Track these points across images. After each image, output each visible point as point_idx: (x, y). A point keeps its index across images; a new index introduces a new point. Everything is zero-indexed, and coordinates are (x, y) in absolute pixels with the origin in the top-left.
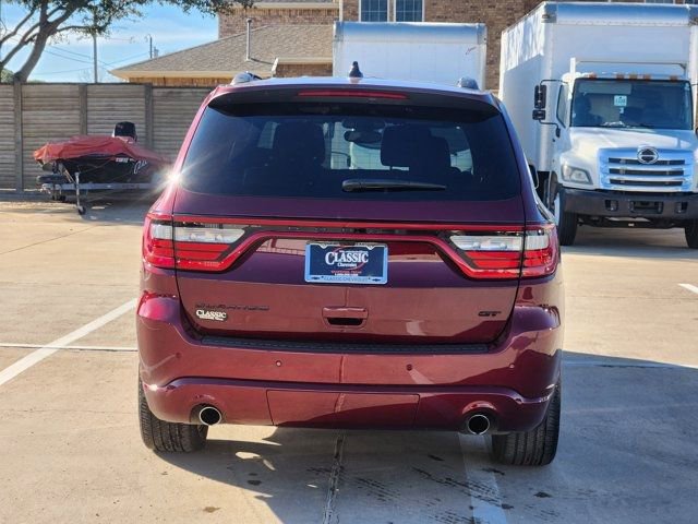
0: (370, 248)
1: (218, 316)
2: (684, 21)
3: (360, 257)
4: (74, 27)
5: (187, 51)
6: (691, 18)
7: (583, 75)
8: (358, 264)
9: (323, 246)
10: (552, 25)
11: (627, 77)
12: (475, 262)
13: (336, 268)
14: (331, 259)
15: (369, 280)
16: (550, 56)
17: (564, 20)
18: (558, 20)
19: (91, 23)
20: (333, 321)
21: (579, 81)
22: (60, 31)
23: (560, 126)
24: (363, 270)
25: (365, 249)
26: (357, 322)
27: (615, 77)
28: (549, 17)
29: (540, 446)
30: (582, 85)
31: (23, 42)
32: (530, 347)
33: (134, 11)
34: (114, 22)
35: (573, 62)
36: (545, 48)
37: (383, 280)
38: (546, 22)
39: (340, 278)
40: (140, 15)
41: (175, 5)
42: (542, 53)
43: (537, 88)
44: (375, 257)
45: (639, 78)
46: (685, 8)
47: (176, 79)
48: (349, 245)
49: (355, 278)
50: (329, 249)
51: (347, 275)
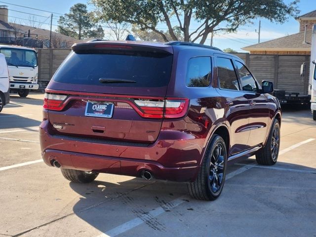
0: (108, 104)
1: (60, 127)
3: (104, 107)
4: (222, 29)
5: (278, 39)
8: (103, 110)
12: (145, 111)
13: (96, 111)
14: (95, 107)
15: (106, 116)
19: (230, 27)
20: (94, 131)
22: (215, 31)
24: (105, 112)
25: (106, 104)
26: (102, 131)
29: (201, 191)
31: (199, 36)
32: (171, 147)
33: (250, 22)
34: (240, 26)
37: (110, 116)
39: (96, 115)
40: (253, 23)
41: (267, 19)
44: (109, 107)
47: (271, 52)
48: (102, 103)
49: (101, 115)
50: (94, 104)
51: (99, 114)
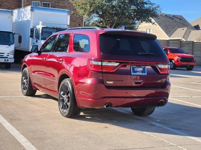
0: (143, 67)
1: (112, 83)
2: (66, 14)
3: (141, 69)
6: (68, 13)
7: (44, 26)
8: (141, 71)
9: (134, 67)
10: (33, 12)
11: (55, 28)
13: (137, 71)
14: (136, 69)
16: (32, 20)
17: (36, 11)
18: (35, 11)
21: (43, 28)
23: (37, 40)
26: (140, 83)
27: (52, 27)
28: (32, 10)
30: (44, 29)
35: (41, 23)
36: (31, 18)
37: (146, 74)
38: (31, 11)
42: (30, 19)
43: (31, 29)
44: (144, 69)
45: (58, 28)
46: (66, 11)
48: (140, 66)
49: (141, 74)
50: (135, 67)
51: (139, 73)
